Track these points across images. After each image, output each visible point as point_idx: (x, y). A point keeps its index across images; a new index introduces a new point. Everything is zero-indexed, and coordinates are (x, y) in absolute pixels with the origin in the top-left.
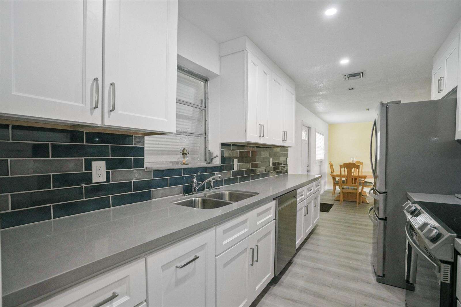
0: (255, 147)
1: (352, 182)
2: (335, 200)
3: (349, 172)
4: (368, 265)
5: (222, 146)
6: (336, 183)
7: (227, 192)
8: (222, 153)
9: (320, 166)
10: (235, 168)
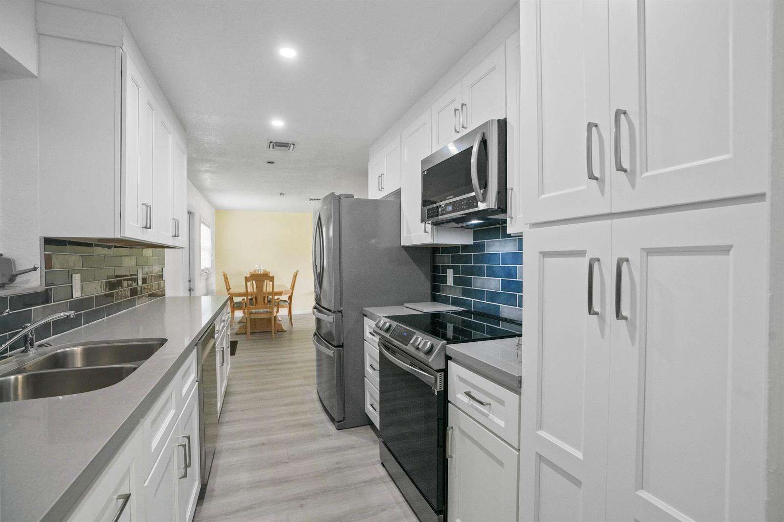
0: (112, 246)
1: (264, 302)
2: (237, 334)
3: (260, 287)
4: (319, 413)
5: (47, 246)
6: (235, 306)
7: (78, 349)
8: (48, 261)
9: (207, 279)
10: (77, 294)
